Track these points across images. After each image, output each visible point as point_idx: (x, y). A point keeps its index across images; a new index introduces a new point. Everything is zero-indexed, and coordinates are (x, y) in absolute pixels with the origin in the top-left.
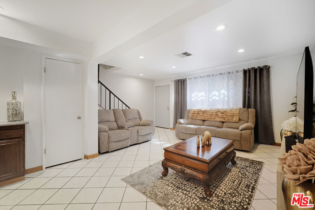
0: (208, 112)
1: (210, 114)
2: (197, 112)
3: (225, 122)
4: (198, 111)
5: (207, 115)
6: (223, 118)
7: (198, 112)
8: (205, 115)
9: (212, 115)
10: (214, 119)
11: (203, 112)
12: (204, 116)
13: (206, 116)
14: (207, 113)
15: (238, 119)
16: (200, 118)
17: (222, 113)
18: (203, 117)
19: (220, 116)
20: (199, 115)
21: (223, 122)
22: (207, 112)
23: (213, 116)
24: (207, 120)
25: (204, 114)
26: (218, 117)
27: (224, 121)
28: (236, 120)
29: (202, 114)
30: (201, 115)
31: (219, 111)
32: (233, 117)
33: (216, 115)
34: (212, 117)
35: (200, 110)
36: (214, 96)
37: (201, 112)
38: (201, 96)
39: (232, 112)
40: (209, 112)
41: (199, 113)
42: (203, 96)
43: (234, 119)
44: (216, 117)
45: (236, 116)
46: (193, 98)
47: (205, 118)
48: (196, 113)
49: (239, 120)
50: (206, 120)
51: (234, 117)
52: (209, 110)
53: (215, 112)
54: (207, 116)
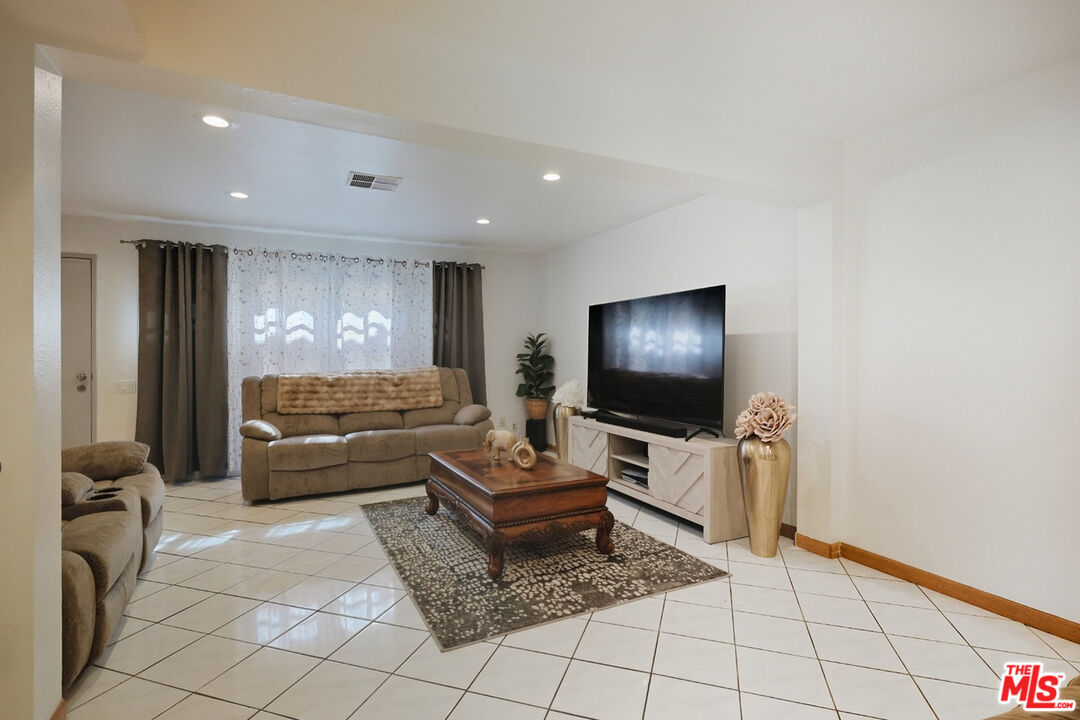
0: (349, 382)
1: (358, 392)
2: (309, 388)
3: (409, 410)
4: (308, 381)
5: (350, 395)
6: (401, 398)
7: (312, 385)
8: (340, 395)
9: (365, 392)
10: (373, 405)
11: (331, 385)
12: (337, 400)
13: (344, 399)
14: (348, 388)
15: (441, 399)
16: (320, 406)
17: (396, 385)
18: (333, 402)
19: (394, 395)
20: (315, 396)
21: (402, 412)
22: (344, 386)
23: (371, 395)
24: (352, 413)
25: (335, 393)
26: (387, 398)
27: (405, 407)
28: (437, 401)
29: (327, 392)
30: (326, 396)
31: (385, 379)
32: (426, 394)
33: (379, 391)
34: (366, 398)
35: (317, 379)
36: (346, 329)
37: (322, 385)
38: (296, 328)
39: (424, 380)
40: (352, 385)
41: (318, 388)
42: (302, 327)
43: (432, 399)
44: (379, 398)
45: (436, 389)
46: (260, 332)
47: (343, 406)
48: (301, 389)
49: (444, 400)
50: (344, 414)
51: (430, 393)
52: (350, 379)
53: (372, 382)
54: (350, 399)
